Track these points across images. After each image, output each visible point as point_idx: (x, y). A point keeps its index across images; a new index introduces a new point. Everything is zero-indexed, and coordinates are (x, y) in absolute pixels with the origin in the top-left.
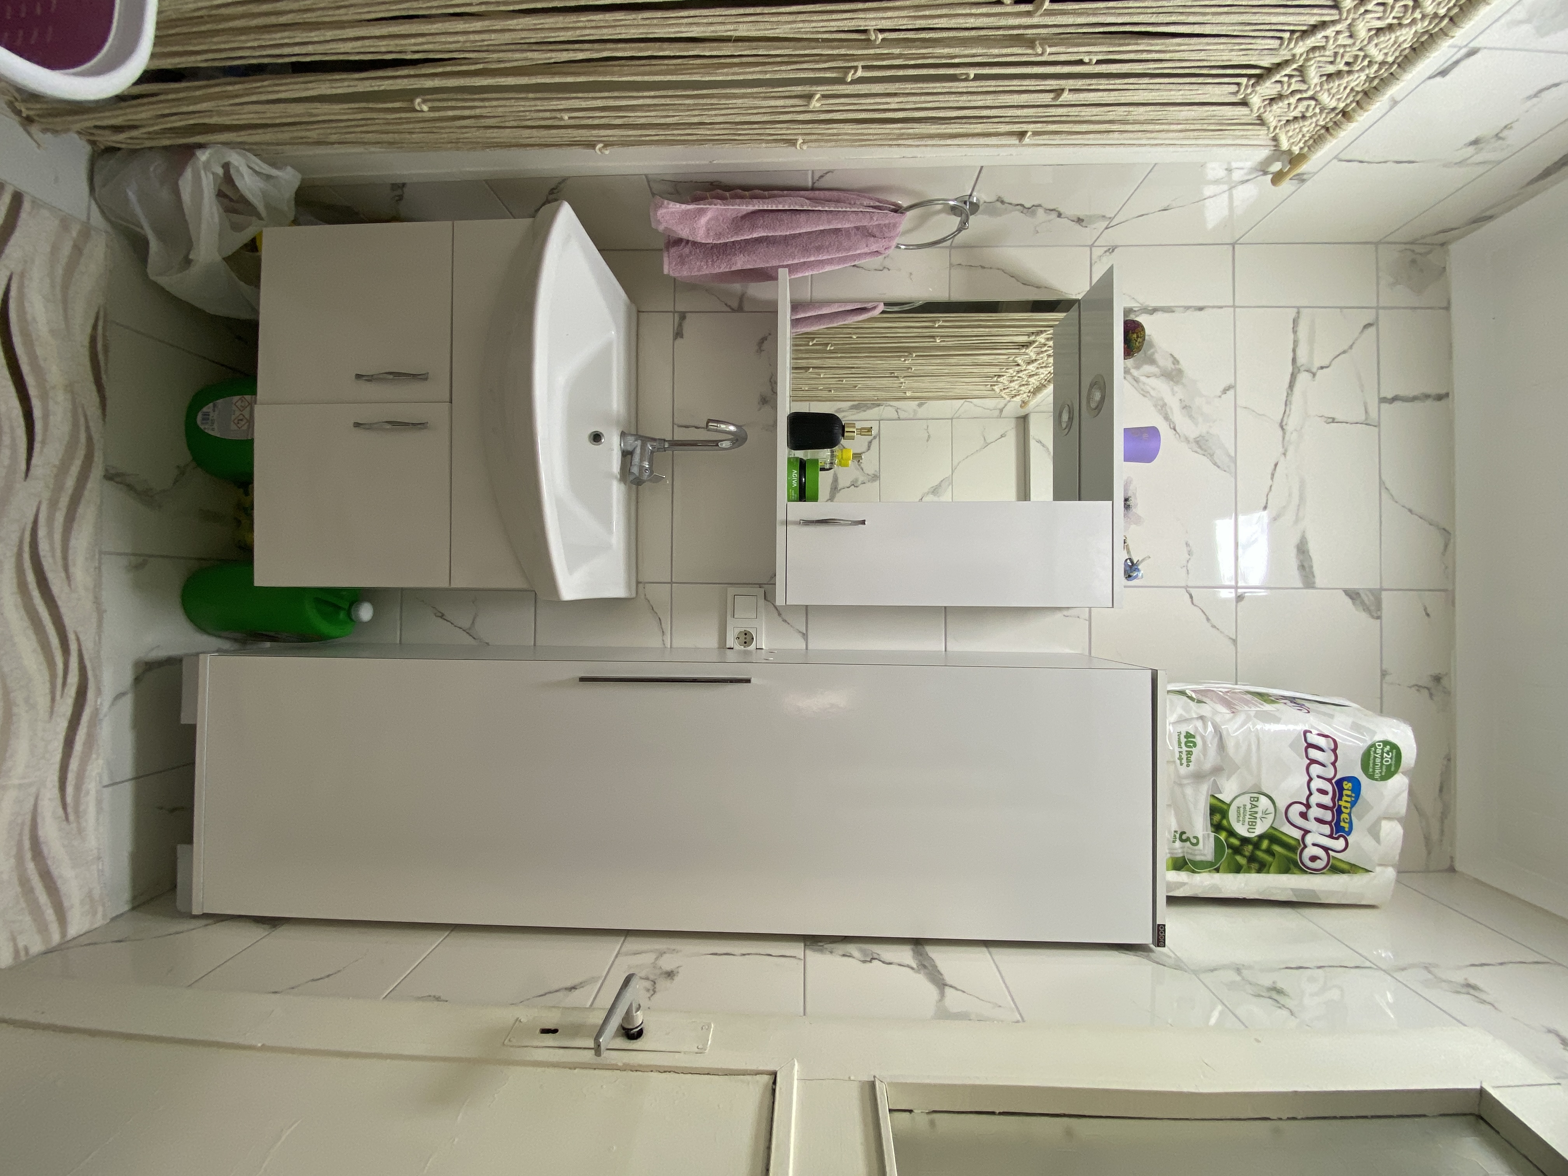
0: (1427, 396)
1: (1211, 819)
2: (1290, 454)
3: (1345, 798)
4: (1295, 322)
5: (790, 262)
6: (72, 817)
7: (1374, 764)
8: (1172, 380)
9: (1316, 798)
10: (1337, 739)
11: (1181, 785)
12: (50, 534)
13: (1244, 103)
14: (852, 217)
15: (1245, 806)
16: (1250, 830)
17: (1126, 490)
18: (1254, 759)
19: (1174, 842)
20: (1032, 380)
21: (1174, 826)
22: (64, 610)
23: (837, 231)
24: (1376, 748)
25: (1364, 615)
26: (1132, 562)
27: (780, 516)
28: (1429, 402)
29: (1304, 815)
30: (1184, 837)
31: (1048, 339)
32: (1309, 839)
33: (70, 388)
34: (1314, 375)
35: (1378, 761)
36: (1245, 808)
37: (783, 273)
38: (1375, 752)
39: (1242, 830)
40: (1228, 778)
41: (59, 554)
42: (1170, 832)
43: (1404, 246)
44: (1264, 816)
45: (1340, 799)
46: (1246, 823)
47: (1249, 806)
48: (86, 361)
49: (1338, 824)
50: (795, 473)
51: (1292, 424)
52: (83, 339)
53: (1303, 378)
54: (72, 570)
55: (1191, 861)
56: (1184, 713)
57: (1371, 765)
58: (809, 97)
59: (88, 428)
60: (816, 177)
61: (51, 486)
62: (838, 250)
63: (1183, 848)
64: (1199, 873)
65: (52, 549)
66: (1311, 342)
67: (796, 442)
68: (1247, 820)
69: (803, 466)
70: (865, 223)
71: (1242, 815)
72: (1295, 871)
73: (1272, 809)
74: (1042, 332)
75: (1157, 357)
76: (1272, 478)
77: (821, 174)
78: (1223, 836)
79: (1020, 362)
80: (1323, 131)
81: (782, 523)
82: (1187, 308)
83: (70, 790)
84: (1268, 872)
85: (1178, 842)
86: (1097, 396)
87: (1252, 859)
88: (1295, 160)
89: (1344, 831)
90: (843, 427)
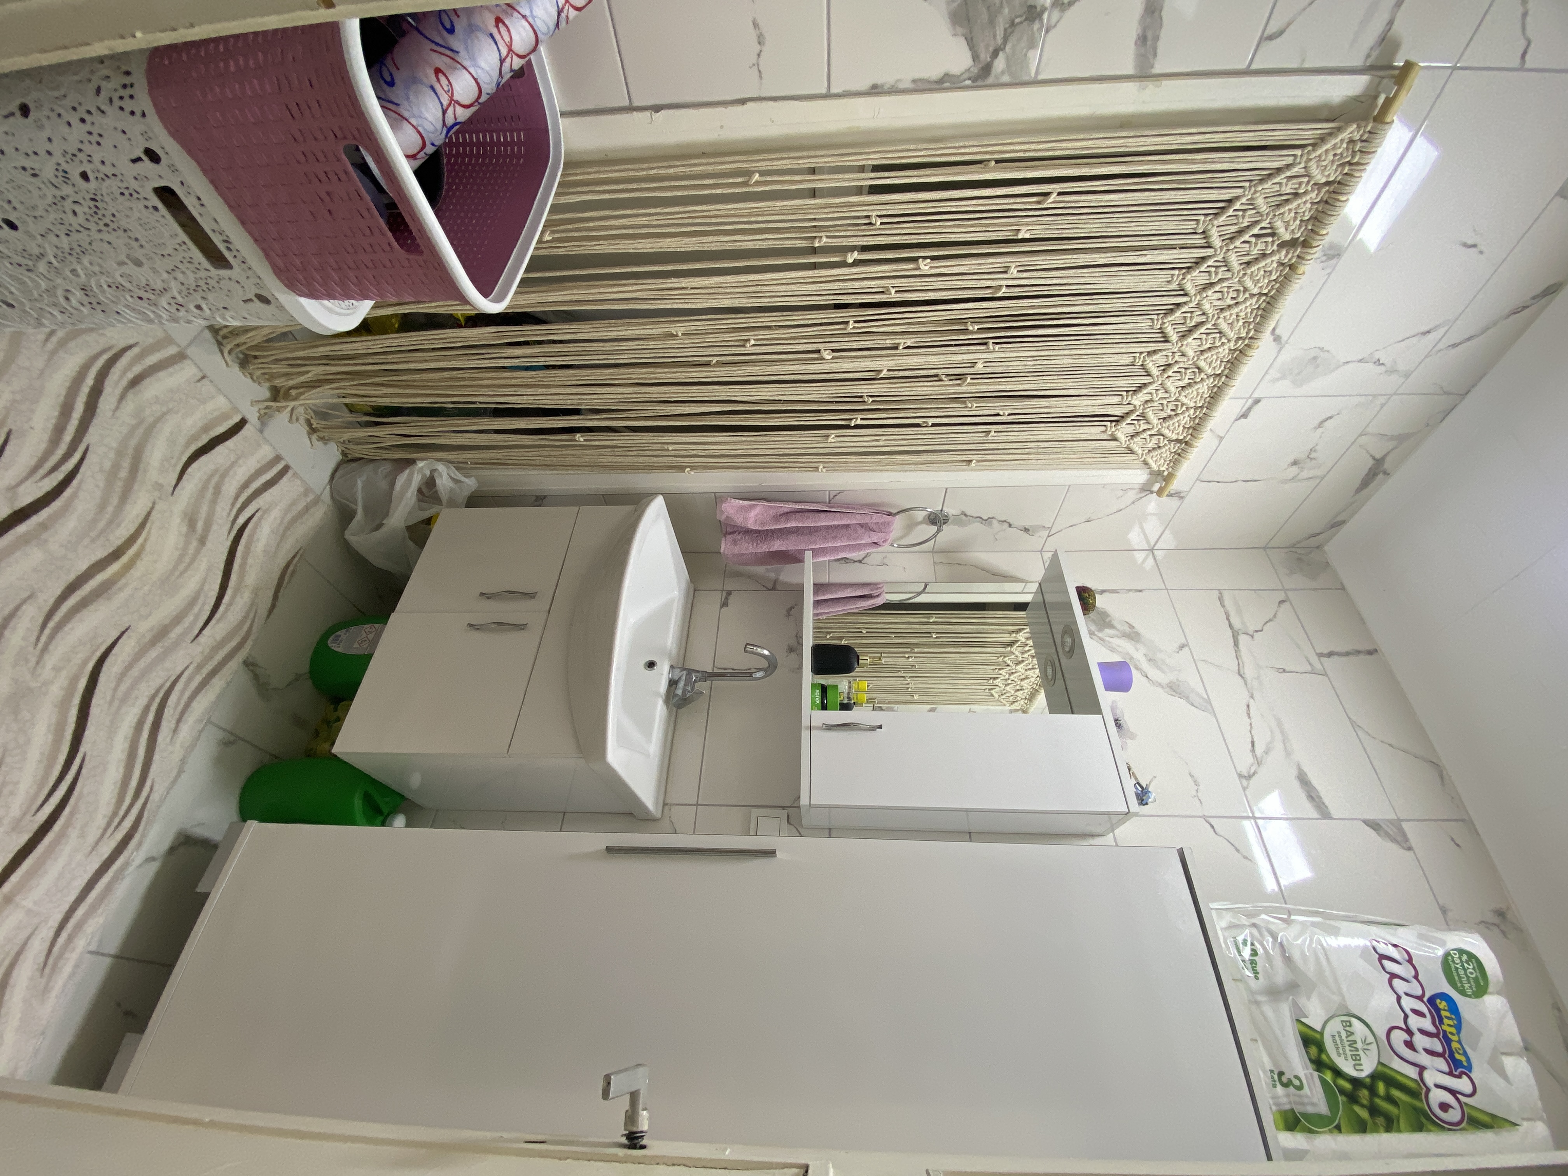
0: (1358, 652)
1: (1307, 1053)
2: (1257, 695)
3: (1446, 1021)
4: (1221, 599)
5: (813, 547)
6: (47, 970)
7: (1460, 978)
8: (1132, 639)
9: (1415, 1022)
10: (1409, 950)
11: (1257, 1003)
12: (182, 692)
13: (1115, 439)
14: (858, 516)
15: (1339, 1033)
16: (1357, 1067)
17: (1114, 714)
18: (1327, 972)
19: (1274, 1086)
20: (1025, 684)
21: (1269, 1065)
22: (157, 757)
23: (847, 526)
24: (1453, 957)
25: (1394, 847)
26: (1142, 787)
27: (805, 722)
28: (1362, 657)
29: (1410, 1045)
30: (1284, 1079)
31: (1027, 639)
32: (1427, 1075)
33: (256, 592)
34: (1252, 636)
35: (1462, 972)
36: (1340, 1037)
37: (808, 555)
38: (1453, 961)
39: (1348, 1068)
40: (1309, 998)
41: (180, 708)
42: (1264, 1072)
43: (1286, 550)
44: (1366, 1047)
45: (1441, 1022)
46: (1349, 1058)
47: (1344, 1034)
48: (276, 576)
49: (1452, 1055)
50: (818, 693)
51: (1249, 672)
52: (281, 562)
53: (1243, 639)
54: (181, 725)
55: (1306, 1116)
56: (1233, 920)
57: (1456, 978)
58: (828, 436)
59: (253, 622)
60: (832, 496)
61: (205, 654)
62: (849, 539)
63: (1288, 1095)
64: (1318, 1132)
65: (178, 703)
66: (1239, 611)
67: (819, 668)
68: (1349, 1053)
69: (824, 689)
70: (867, 520)
71: (1340, 1046)
72: (1431, 1127)
73: (1371, 1039)
74: (1020, 630)
75: (1115, 623)
76: (1249, 717)
77: (835, 493)
78: (1328, 1076)
79: (1009, 662)
80: (1176, 456)
81: (806, 728)
82: (1130, 590)
83: (61, 940)
84: (1399, 1131)
85: (1279, 1087)
86: (1069, 640)
87: (1374, 1111)
88: (1168, 479)
89: (1463, 1067)
90: (858, 657)
